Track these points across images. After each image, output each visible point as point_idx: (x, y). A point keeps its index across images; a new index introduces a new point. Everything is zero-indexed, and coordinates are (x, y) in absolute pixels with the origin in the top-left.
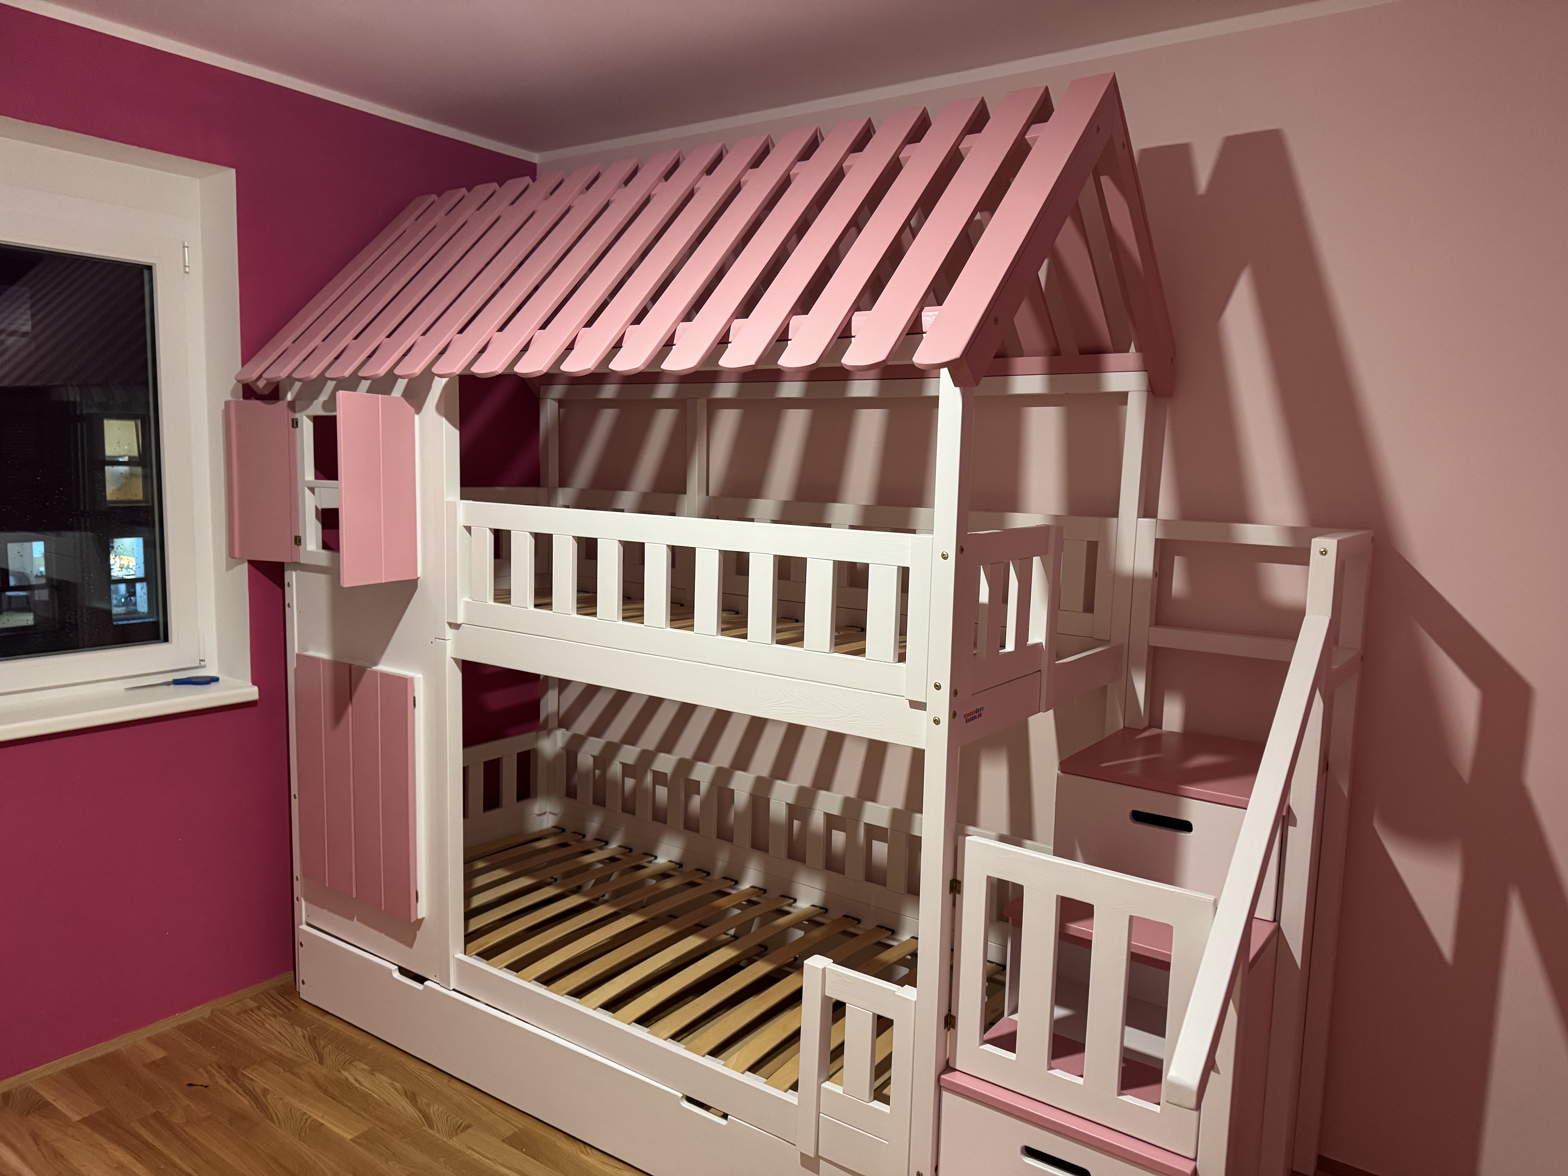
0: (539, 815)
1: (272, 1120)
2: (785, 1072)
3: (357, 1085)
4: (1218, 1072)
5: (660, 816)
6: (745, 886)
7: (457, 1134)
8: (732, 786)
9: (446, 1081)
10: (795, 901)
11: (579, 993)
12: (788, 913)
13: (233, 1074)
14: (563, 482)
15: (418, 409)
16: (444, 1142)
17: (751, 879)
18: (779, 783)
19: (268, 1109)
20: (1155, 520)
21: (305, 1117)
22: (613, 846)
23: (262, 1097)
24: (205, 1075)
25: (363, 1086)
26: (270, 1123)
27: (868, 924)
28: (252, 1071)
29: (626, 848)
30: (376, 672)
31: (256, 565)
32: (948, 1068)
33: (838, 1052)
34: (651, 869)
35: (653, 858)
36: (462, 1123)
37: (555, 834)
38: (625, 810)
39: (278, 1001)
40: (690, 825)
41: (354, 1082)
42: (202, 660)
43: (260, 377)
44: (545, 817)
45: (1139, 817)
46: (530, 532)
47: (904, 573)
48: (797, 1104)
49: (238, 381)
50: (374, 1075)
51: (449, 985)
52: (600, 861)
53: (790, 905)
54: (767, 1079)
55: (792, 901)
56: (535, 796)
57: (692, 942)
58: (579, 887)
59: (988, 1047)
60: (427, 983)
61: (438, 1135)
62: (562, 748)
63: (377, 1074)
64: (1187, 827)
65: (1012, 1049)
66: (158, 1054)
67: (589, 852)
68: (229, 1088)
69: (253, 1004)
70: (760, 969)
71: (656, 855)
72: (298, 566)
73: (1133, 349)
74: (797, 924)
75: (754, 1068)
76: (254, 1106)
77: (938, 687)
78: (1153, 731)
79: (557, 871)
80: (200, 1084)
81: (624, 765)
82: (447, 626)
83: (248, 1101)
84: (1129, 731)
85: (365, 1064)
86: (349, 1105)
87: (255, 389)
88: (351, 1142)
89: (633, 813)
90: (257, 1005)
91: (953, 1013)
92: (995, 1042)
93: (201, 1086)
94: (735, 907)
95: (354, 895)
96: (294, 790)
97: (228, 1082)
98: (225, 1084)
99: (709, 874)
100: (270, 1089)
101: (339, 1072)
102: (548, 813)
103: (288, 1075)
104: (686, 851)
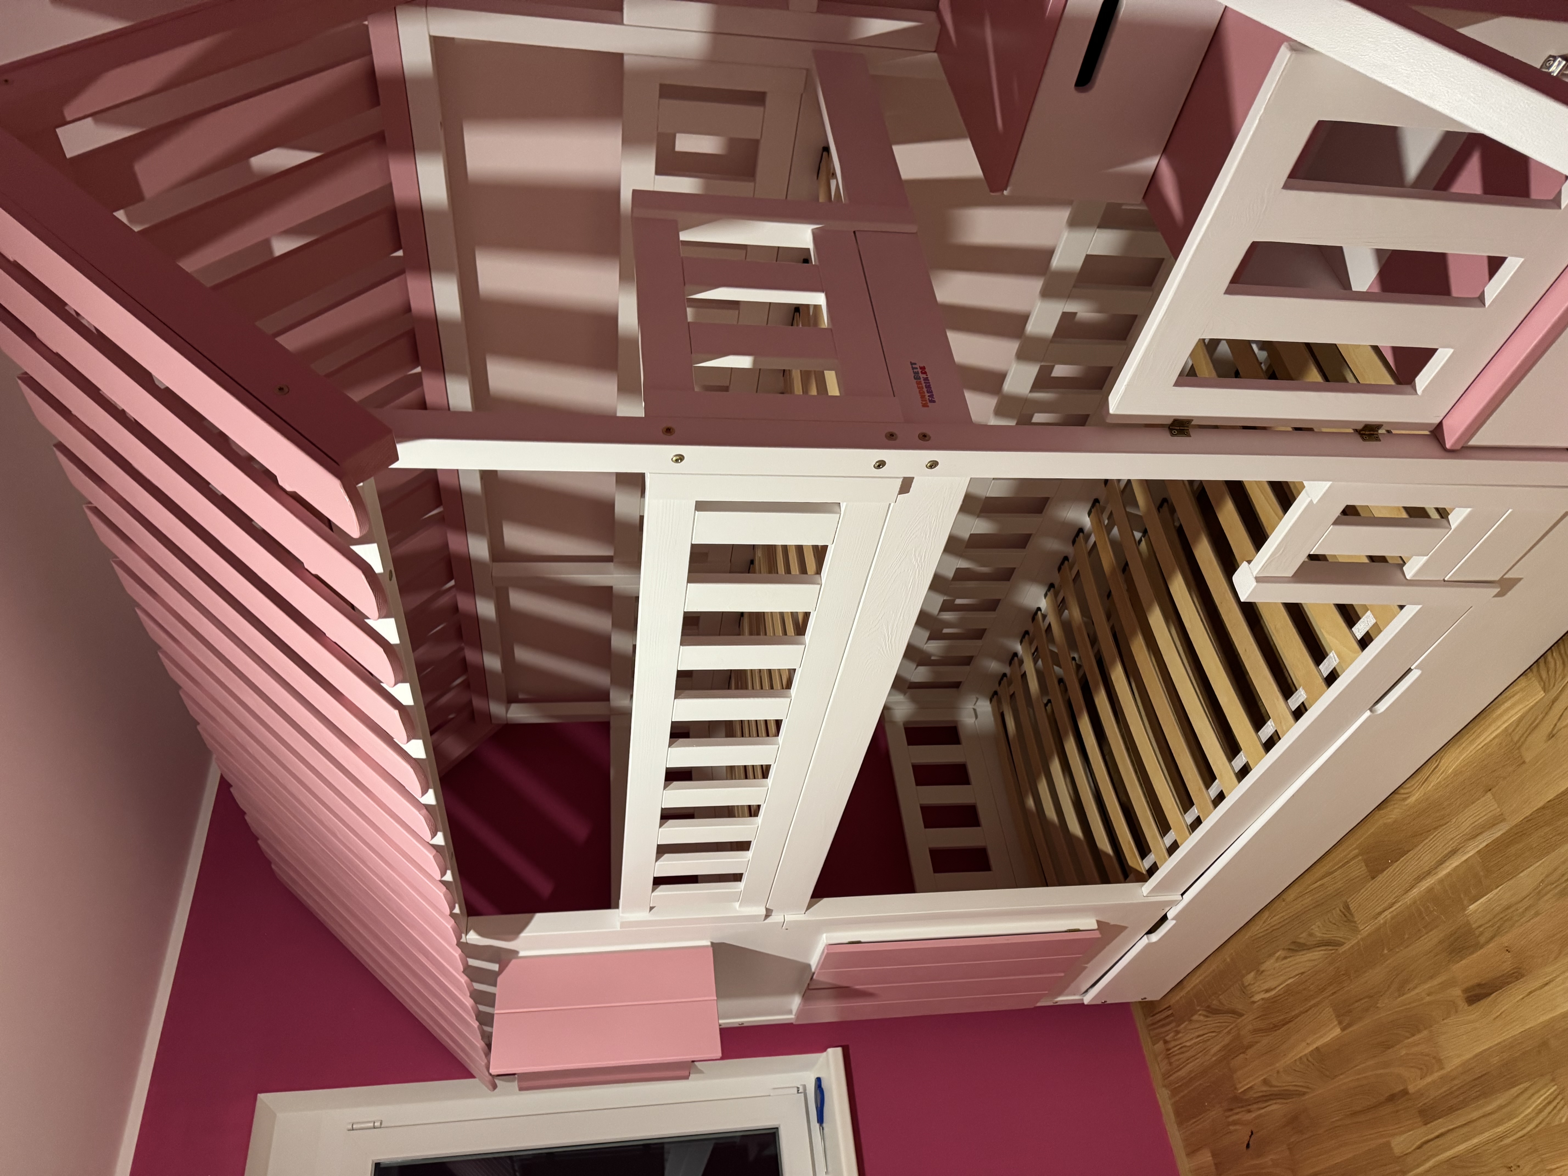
0: (976, 717)
1: (1304, 1094)
3: (1273, 993)
6: (1086, 521)
7: (1355, 922)
9: (1284, 904)
13: (1240, 1102)
14: (604, 697)
15: (514, 953)
16: (1362, 939)
17: (1079, 515)
19: (1289, 1091)
21: (1305, 1060)
22: (1019, 648)
23: (1273, 1089)
24: (1237, 1127)
25: (1275, 988)
26: (1306, 1097)
28: (1240, 1082)
29: (1023, 637)
30: (818, 971)
32: (1433, 431)
34: (1052, 616)
35: (1039, 612)
36: (1340, 910)
37: (999, 702)
39: (1161, 1022)
41: (1267, 995)
42: (798, 1091)
44: (978, 710)
45: (1085, 78)
46: (656, 860)
47: (703, 506)
50: (1263, 972)
56: (956, 722)
59: (1423, 379)
60: (1169, 916)
61: (1353, 942)
63: (1263, 968)
65: (1431, 353)
66: (1207, 1156)
67: (1023, 673)
68: (1255, 1114)
69: (1163, 1047)
71: (1036, 608)
73: (364, 28)
76: (1283, 1101)
77: (882, 464)
80: (1249, 1137)
82: (768, 920)
83: (1276, 1103)
85: (1248, 973)
86: (1297, 1012)
88: (1345, 1032)
89: (985, 630)
90: (1162, 1043)
91: (1360, 428)
92: (1414, 375)
93: (1250, 1137)
95: (1062, 974)
97: (1249, 1111)
98: (1253, 1115)
99: (1066, 558)
100: (1264, 1077)
101: (1254, 1002)
102: (975, 707)
103: (1250, 1052)
104: (1035, 579)
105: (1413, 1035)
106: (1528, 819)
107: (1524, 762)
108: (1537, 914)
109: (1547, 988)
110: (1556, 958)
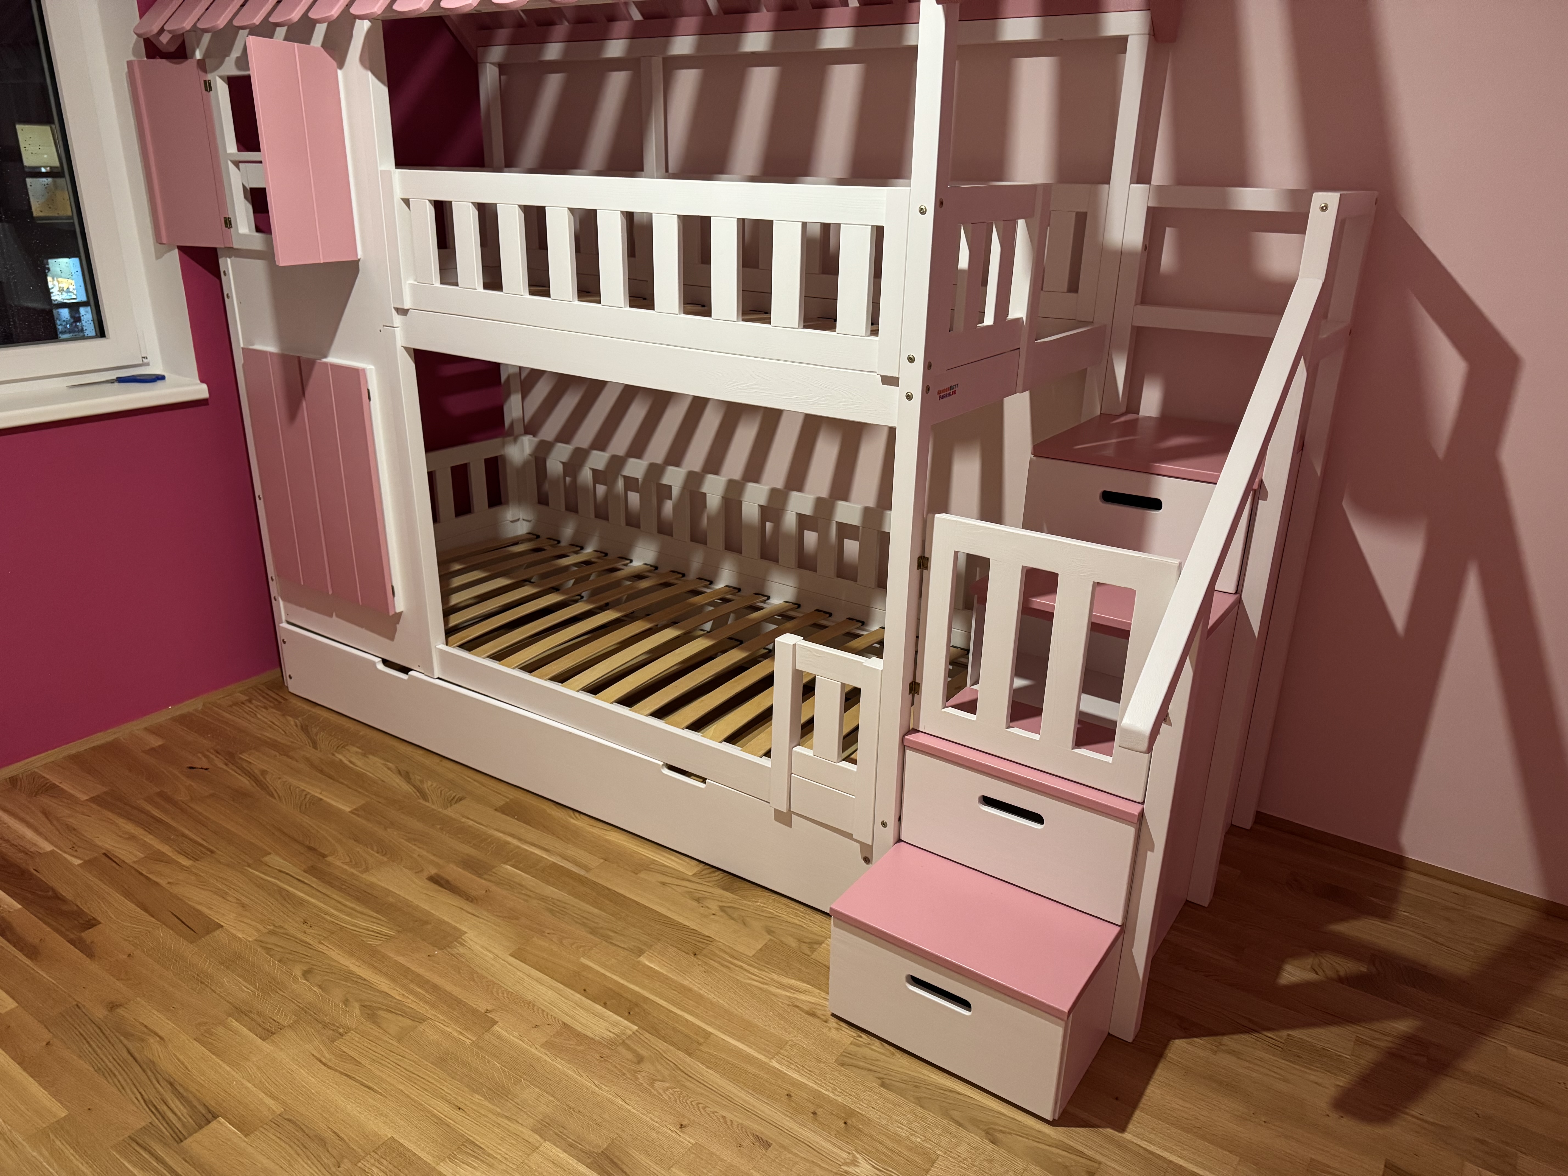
0: (512, 522)
1: (272, 796)
2: (758, 739)
3: (352, 765)
4: (1170, 725)
5: (633, 521)
6: (720, 585)
7: (451, 806)
8: (704, 489)
9: (438, 761)
10: (769, 598)
11: (562, 678)
12: (762, 608)
13: (231, 758)
14: (509, 162)
15: (341, 63)
16: (439, 812)
17: (725, 579)
18: (751, 484)
19: (268, 787)
20: (1148, 186)
21: (305, 793)
22: (589, 550)
23: (261, 777)
24: (204, 759)
25: (357, 766)
26: (271, 799)
27: (840, 617)
28: (249, 755)
29: (601, 552)
30: (325, 364)
31: (186, 252)
32: (912, 729)
33: (809, 724)
34: (626, 571)
35: (628, 561)
36: (455, 796)
37: (530, 540)
38: (597, 516)
39: (268, 695)
40: (664, 529)
41: (347, 763)
42: (144, 358)
43: (162, 30)
44: (518, 523)
45: (1109, 497)
46: (472, 203)
47: (878, 233)
48: (770, 766)
49: (138, 36)
51: (433, 675)
52: (575, 565)
53: (764, 602)
54: (744, 747)
55: (766, 598)
56: (507, 503)
57: (669, 634)
58: (558, 587)
59: (952, 711)
60: (411, 673)
61: (433, 807)
62: (530, 455)
63: (370, 756)
64: (1156, 504)
65: (974, 712)
66: (155, 742)
67: (564, 556)
68: (228, 769)
69: (244, 698)
70: (735, 656)
71: (631, 558)
72: (232, 252)
74: (771, 619)
75: (731, 739)
76: (255, 785)
77: (911, 360)
78: (1130, 417)
80: (200, 767)
81: (594, 471)
82: (395, 311)
83: (248, 781)
84: (1106, 417)
85: (358, 747)
86: (345, 782)
87: (159, 46)
88: (350, 814)
89: (606, 519)
90: (247, 698)
91: (917, 681)
92: (959, 707)
93: (202, 768)
94: (710, 604)
95: (330, 593)
96: (258, 491)
97: (226, 765)
98: (225, 767)
99: (684, 575)
100: (268, 770)
101: (333, 755)
102: (521, 519)
103: (285, 758)
104: (661, 554)
105: (378, 853)
106: (595, 883)
107: (637, 874)
108: (525, 900)
109: (470, 916)
110: (497, 916)
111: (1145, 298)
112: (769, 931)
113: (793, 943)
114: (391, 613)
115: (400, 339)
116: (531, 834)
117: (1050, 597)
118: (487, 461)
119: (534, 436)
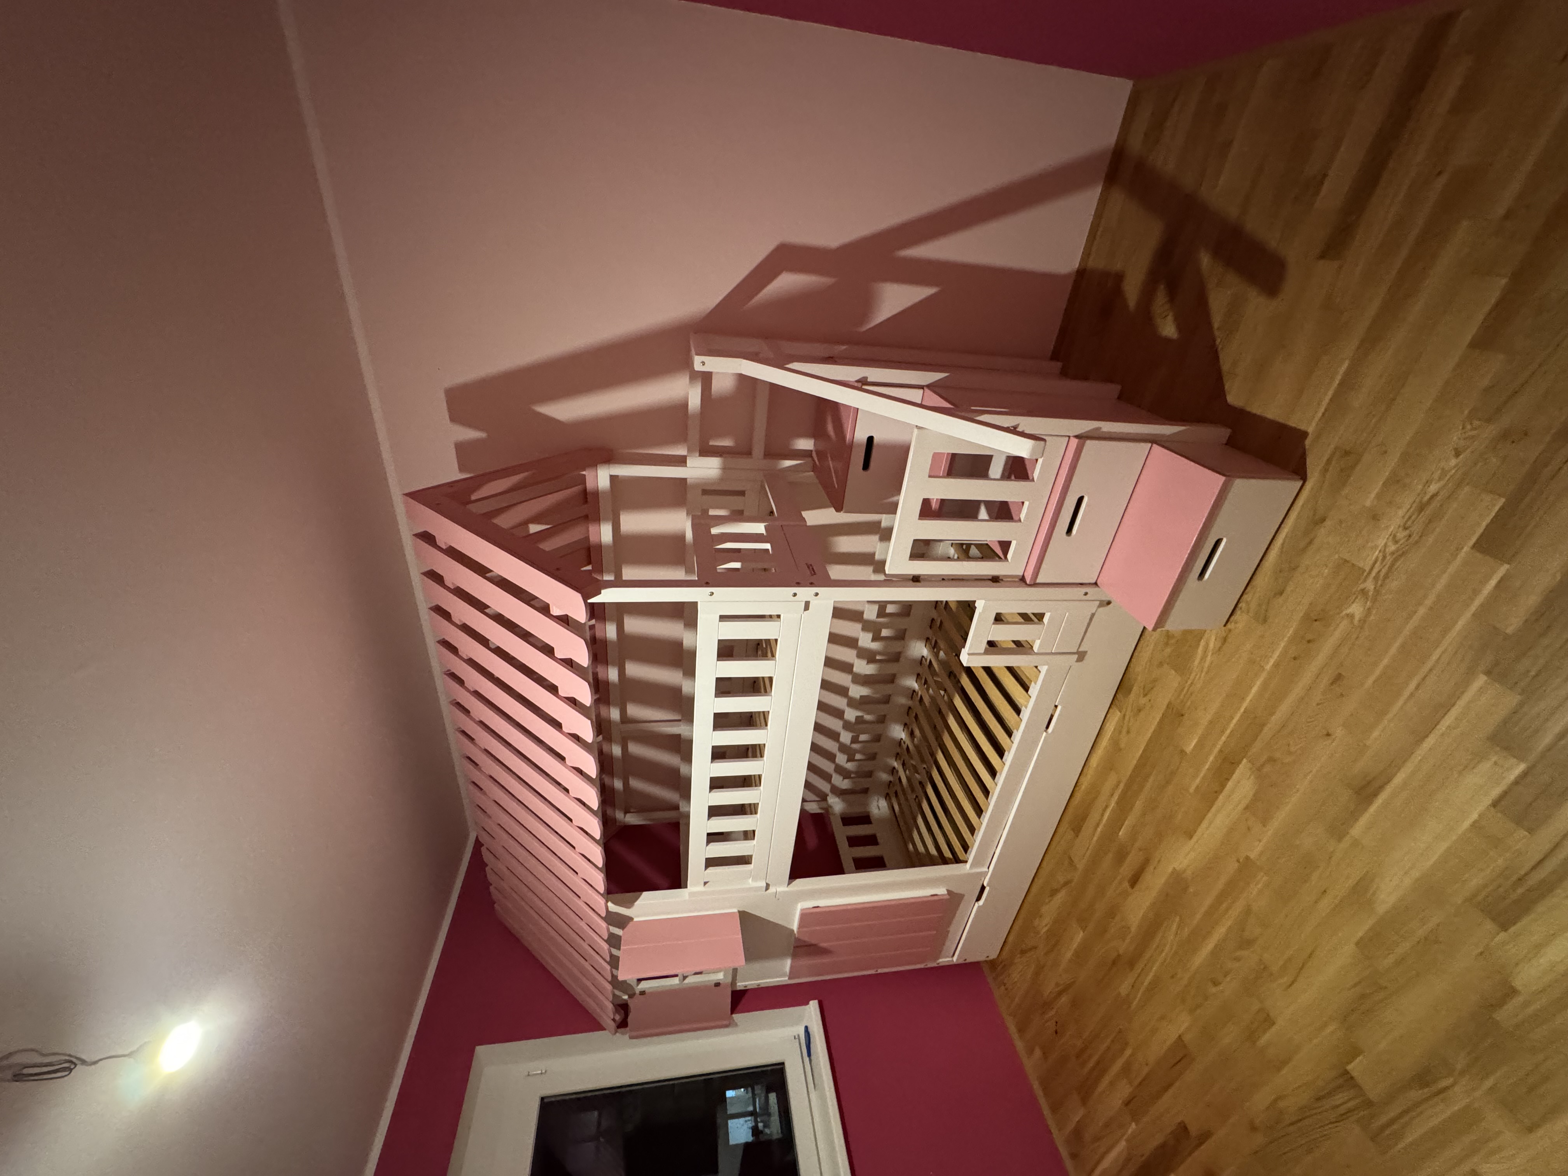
0: (879, 809)
2: (1029, 673)
3: (1048, 926)
4: (1018, 425)
5: (877, 739)
6: (916, 686)
7: (1075, 865)
8: (858, 697)
9: (1043, 869)
10: (923, 657)
11: (986, 792)
12: (930, 661)
13: (1047, 1005)
14: (676, 808)
15: (631, 919)
16: (1081, 874)
17: (912, 683)
18: (855, 669)
19: (1068, 984)
20: (688, 457)
21: (1071, 960)
22: (895, 764)
23: (1061, 988)
24: (1049, 1023)
25: (1049, 922)
26: (1077, 984)
27: (934, 614)
28: (1045, 992)
29: (896, 757)
30: (798, 932)
31: (733, 1010)
32: (1023, 579)
33: (1018, 643)
34: (908, 742)
35: (902, 741)
36: (1068, 862)
37: (890, 799)
38: (874, 759)
39: (1000, 972)
40: (882, 720)
41: (1047, 928)
42: (795, 1038)
43: (613, 1019)
44: (880, 805)
45: (866, 466)
46: (706, 846)
47: (723, 618)
48: (1047, 666)
49: (616, 1032)
51: (986, 871)
52: (905, 771)
53: (926, 660)
54: (1031, 681)
55: (923, 659)
56: (869, 812)
57: (951, 721)
58: (920, 783)
59: (1009, 556)
60: (985, 885)
61: (1077, 877)
62: (839, 799)
63: (1041, 913)
64: (870, 439)
65: (1009, 543)
66: (1038, 1052)
67: (900, 779)
68: (1056, 1008)
69: (1003, 988)
70: (965, 681)
71: (900, 739)
72: (734, 982)
73: (584, 473)
74: (936, 655)
75: (1026, 688)
76: (1067, 993)
77: (795, 595)
78: (814, 455)
79: (911, 797)
81: (848, 761)
82: (767, 891)
83: (1064, 996)
84: (814, 469)
85: (1035, 920)
86: (1061, 932)
87: (621, 1020)
88: (1085, 933)
89: (876, 754)
90: (1003, 986)
91: (990, 578)
92: (1006, 553)
93: (1056, 1026)
94: (928, 691)
95: (935, 932)
97: (1052, 1009)
98: (1054, 1010)
99: (910, 708)
100: (1055, 982)
101: (1041, 937)
102: (878, 804)
103: (1046, 969)
104: (896, 721)
105: (1114, 919)
106: (1130, 777)
107: (1121, 750)
108: (1146, 825)
109: (1160, 864)
110: (1159, 845)
111: (749, 453)
112: (1161, 664)
113: (1168, 650)
114: (948, 897)
115: (783, 888)
116: (1094, 817)
117: (932, 501)
118: (844, 824)
119: (828, 795)
